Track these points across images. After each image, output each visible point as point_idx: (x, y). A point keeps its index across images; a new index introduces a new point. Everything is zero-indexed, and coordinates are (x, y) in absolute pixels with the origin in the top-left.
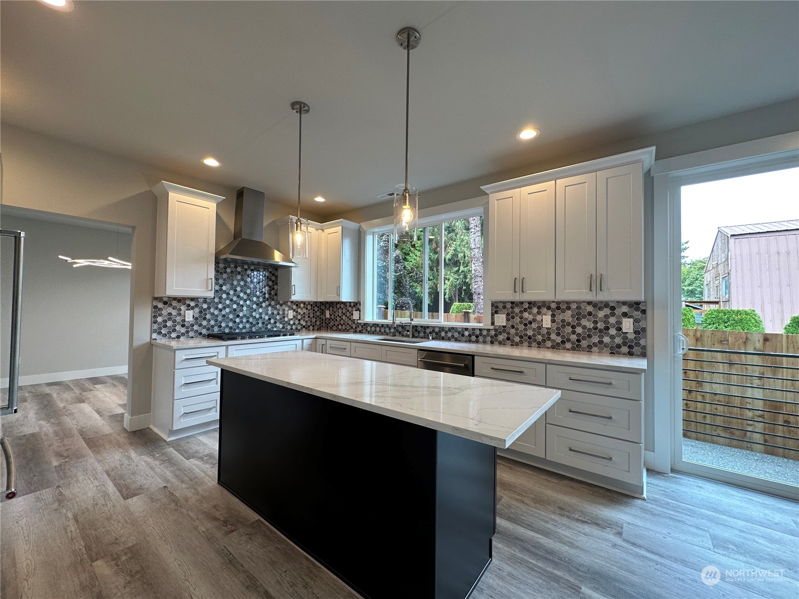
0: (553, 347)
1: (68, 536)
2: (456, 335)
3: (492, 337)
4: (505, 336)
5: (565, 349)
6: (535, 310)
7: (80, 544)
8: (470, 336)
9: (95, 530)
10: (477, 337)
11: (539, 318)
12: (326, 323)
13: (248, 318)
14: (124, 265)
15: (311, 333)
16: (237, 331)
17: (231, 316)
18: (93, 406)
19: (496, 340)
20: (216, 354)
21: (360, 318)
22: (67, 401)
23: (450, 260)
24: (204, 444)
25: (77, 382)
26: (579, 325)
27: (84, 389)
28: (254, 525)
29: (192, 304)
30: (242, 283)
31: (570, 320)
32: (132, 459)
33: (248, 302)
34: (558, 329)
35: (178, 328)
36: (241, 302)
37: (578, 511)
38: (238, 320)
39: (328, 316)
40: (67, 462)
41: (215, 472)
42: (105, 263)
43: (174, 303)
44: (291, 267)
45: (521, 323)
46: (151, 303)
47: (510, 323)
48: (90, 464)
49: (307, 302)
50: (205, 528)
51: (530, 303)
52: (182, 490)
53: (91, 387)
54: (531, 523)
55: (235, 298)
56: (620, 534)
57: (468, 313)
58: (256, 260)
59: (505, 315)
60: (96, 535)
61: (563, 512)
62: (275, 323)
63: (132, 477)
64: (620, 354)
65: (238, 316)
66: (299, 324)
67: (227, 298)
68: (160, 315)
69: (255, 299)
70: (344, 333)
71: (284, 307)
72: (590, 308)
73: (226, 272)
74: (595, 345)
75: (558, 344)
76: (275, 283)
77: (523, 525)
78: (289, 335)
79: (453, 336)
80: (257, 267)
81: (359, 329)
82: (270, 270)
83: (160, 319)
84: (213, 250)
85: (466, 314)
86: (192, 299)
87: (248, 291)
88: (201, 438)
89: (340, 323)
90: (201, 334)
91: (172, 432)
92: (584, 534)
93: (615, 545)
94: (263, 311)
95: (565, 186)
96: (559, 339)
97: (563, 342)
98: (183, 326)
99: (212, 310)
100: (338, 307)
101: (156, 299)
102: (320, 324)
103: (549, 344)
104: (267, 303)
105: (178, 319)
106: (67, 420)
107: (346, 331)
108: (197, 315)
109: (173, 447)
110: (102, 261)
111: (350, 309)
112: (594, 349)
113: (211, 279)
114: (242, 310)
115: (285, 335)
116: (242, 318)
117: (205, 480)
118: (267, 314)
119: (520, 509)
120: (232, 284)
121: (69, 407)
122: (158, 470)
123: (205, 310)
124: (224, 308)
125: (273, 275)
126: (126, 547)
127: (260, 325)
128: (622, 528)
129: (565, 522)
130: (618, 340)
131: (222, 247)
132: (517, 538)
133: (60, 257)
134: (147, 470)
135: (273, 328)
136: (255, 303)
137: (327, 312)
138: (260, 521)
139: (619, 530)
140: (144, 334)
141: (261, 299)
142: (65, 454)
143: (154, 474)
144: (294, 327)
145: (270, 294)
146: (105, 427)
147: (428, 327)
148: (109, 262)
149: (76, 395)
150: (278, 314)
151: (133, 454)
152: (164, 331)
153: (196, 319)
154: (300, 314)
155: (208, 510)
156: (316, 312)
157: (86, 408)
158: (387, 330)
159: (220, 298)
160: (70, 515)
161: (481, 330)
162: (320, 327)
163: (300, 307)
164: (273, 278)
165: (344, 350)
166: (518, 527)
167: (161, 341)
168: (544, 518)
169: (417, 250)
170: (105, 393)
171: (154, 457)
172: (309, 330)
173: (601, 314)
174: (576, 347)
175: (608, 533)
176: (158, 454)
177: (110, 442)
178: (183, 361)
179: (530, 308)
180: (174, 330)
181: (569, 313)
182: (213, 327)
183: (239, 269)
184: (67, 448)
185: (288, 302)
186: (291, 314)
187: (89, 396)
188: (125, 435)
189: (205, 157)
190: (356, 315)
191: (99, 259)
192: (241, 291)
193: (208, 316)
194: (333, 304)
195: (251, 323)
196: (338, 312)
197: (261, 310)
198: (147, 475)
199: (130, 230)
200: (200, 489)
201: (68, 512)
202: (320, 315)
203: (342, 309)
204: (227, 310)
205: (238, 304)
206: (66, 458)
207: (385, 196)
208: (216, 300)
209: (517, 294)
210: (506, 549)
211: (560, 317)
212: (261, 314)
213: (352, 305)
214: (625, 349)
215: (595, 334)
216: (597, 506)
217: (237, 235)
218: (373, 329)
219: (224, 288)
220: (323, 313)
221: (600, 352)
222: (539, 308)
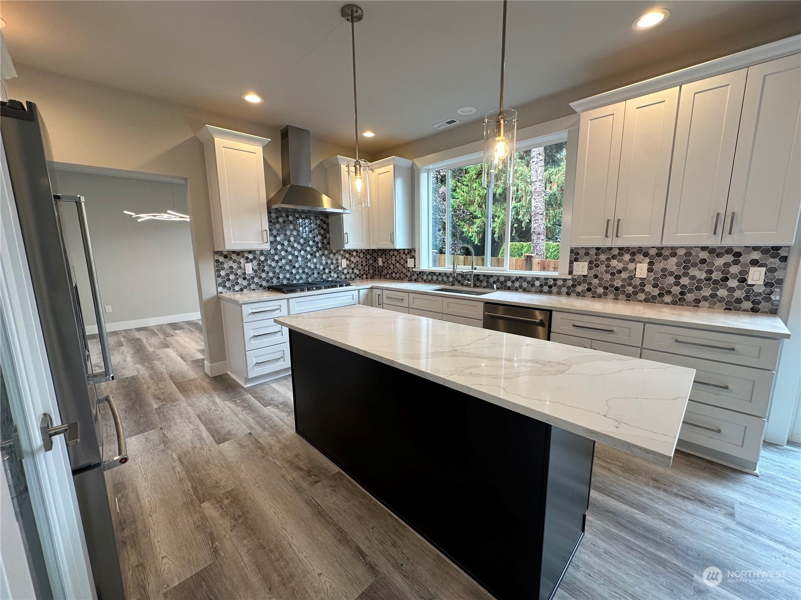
0: (647, 300)
1: (176, 477)
2: (525, 285)
3: (568, 288)
4: (584, 287)
5: (662, 302)
6: (627, 257)
7: (188, 485)
8: (541, 286)
9: (198, 473)
10: (550, 287)
11: (631, 266)
12: (379, 271)
13: (304, 269)
14: (181, 217)
15: (365, 282)
16: (295, 282)
17: (288, 268)
18: (177, 351)
19: (574, 291)
20: (279, 307)
21: (415, 266)
22: (154, 346)
23: (500, 195)
24: (278, 392)
25: (160, 327)
26: (686, 274)
27: (167, 335)
28: (336, 477)
29: (250, 256)
30: (295, 233)
31: (674, 269)
32: (217, 404)
33: (302, 253)
34: (655, 279)
35: (240, 281)
36: (296, 253)
37: (676, 484)
38: (294, 271)
39: (381, 264)
40: (164, 405)
41: (291, 420)
42: (164, 217)
43: (234, 257)
44: (342, 214)
45: (606, 272)
46: (213, 257)
47: (593, 272)
48: (183, 408)
49: (359, 250)
50: (292, 477)
51: (620, 249)
52: (265, 438)
53: (172, 332)
54: (622, 494)
55: (289, 249)
56: (731, 515)
57: (531, 257)
58: (306, 208)
59: (587, 263)
60: (199, 477)
61: (658, 485)
62: (330, 272)
63: (220, 422)
64: (739, 310)
65: (294, 267)
66: (353, 272)
67: (283, 249)
68: (223, 269)
69: (308, 249)
70: (398, 282)
71: (337, 256)
72: (704, 255)
73: (278, 222)
74: (705, 299)
75: (654, 297)
76: (327, 231)
77: (613, 496)
78: (346, 286)
79: (521, 287)
80: (307, 215)
81: (414, 278)
82: (321, 217)
83: (223, 273)
84: (264, 200)
85: (529, 259)
86: (250, 252)
87: (302, 241)
88: (274, 385)
89: (394, 271)
90: (261, 286)
91: (248, 380)
92: (686, 511)
93: (727, 529)
94: (317, 261)
95: (695, 93)
96: (656, 292)
97: (661, 295)
98: (244, 279)
99: (269, 262)
100: (391, 254)
101: (216, 253)
102: (373, 272)
103: (642, 296)
104: (321, 252)
105: (239, 272)
106: (157, 363)
107: (400, 279)
108: (256, 268)
109: (251, 394)
110: (163, 214)
111: (404, 256)
112: (703, 303)
113: (266, 230)
114: (297, 261)
115: (341, 286)
116: (298, 269)
117: (284, 428)
118: (321, 264)
119: (608, 477)
120: (286, 235)
121: (158, 351)
122: (241, 416)
123: (263, 262)
124: (281, 259)
125: (324, 222)
126: (226, 490)
127: (316, 275)
128: (733, 508)
129: (662, 497)
130: (739, 294)
131: (272, 195)
132: (608, 511)
133: (125, 212)
134: (232, 416)
135: (328, 277)
136: (309, 253)
137: (380, 260)
138: (341, 473)
139: (730, 510)
140: (211, 289)
141: (315, 249)
142: (162, 397)
143: (238, 420)
144: (348, 276)
145: (323, 243)
146: (191, 373)
147: (492, 276)
148: (169, 215)
149: (162, 340)
150: (332, 263)
151: (218, 400)
152: (228, 284)
153: (255, 271)
154: (353, 262)
155: (291, 458)
156: (369, 260)
157: (170, 352)
158: (445, 279)
159: (276, 249)
160: (175, 456)
161: (555, 280)
162: (373, 276)
163: (352, 255)
164: (325, 226)
165: (402, 301)
166: (608, 499)
167: (227, 294)
168: (637, 490)
169: (464, 185)
170: (185, 339)
171: (235, 403)
172: (363, 279)
173: (719, 262)
174: (679, 301)
175: (717, 513)
176: (239, 400)
177: (196, 387)
178: (249, 315)
179: (621, 255)
180: (237, 283)
181: (674, 260)
182: (271, 278)
183: (291, 218)
184: (162, 391)
185: (340, 251)
186: (344, 263)
187: (172, 341)
188: (208, 381)
189: (245, 93)
190: (410, 263)
191: (161, 213)
192: (295, 241)
193: (266, 268)
194: (386, 251)
195: (307, 274)
196: (392, 260)
197: (315, 260)
198: (232, 421)
199: (183, 182)
200: (280, 437)
201: (173, 453)
202: (373, 263)
203: (396, 257)
204: (284, 261)
205: (293, 255)
206: (163, 401)
207: (444, 125)
208: (272, 252)
209: (609, 239)
210: (598, 522)
211: (659, 266)
212: (315, 264)
213: (406, 252)
214: (748, 305)
215: (706, 286)
216: (698, 480)
217: (286, 181)
218: (430, 277)
219: (278, 239)
220: (375, 261)
221: (712, 306)
222: (633, 254)
